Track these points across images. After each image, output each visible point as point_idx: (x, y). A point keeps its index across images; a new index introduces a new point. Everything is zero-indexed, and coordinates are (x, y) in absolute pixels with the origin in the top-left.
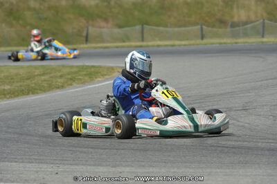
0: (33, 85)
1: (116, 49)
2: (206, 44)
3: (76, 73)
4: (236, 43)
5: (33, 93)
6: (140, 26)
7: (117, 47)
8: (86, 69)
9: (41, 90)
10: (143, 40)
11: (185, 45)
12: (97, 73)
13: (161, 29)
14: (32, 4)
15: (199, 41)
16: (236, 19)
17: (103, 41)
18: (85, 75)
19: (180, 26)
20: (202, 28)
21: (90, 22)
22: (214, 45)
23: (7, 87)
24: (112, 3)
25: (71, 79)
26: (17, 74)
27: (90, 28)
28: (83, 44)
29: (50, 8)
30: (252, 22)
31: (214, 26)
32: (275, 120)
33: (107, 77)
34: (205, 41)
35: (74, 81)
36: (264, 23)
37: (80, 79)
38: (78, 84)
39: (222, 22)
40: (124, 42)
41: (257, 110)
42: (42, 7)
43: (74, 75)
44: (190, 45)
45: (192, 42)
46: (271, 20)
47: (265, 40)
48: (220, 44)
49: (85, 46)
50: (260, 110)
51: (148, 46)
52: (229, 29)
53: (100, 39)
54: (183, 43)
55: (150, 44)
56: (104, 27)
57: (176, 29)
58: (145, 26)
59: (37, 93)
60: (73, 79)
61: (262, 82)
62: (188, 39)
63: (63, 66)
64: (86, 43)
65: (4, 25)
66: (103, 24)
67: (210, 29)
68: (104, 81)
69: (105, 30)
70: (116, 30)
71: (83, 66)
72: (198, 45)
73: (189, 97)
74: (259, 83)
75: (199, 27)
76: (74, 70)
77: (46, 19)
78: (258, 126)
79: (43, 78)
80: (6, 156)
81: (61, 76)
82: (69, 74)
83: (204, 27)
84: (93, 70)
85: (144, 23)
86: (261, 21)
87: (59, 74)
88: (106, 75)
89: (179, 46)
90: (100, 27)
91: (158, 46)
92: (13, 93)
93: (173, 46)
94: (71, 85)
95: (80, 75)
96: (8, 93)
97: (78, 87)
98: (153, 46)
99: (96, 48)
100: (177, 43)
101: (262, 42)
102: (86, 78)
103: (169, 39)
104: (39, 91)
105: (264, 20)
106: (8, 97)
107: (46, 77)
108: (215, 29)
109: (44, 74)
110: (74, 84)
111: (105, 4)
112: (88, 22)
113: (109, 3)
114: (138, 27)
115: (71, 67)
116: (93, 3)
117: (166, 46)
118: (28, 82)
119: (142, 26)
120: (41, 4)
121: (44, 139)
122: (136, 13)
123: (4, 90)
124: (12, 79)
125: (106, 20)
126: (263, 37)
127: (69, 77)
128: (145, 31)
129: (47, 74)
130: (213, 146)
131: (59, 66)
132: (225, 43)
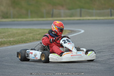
0: (25, 38)
5: (25, 43)
7: (68, 20)
9: (28, 41)
10: (81, 16)
11: (102, 19)
13: (90, 11)
15: (110, 18)
17: (60, 16)
20: (111, 11)
23: (11, 39)
26: (17, 33)
27: (54, 10)
34: (112, 17)
45: (106, 18)
51: (83, 20)
55: (85, 18)
57: (98, 11)
59: (27, 43)
62: (104, 16)
63: (40, 29)
64: (52, 18)
69: (62, 11)
70: (67, 11)
73: (103, 46)
75: (109, 10)
77: (32, 5)
79: (30, 35)
80: (10, 74)
81: (39, 34)
82: (43, 33)
87: (38, 33)
89: (100, 20)
92: (15, 42)
93: (96, 20)
96: (12, 43)
98: (86, 20)
100: (98, 18)
104: (28, 42)
106: (12, 44)
107: (31, 35)
109: (30, 33)
114: (79, 10)
115: (44, 29)
117: (92, 20)
118: (22, 37)
119: (81, 9)
121: (30, 66)
123: (10, 40)
124: (14, 35)
129: (32, 33)
131: (38, 29)
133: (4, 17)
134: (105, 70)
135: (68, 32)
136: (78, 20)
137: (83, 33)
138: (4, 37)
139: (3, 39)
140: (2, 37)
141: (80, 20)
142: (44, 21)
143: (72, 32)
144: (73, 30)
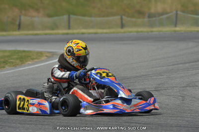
1: (45, 36)
2: (124, 32)
3: (8, 56)
4: (152, 32)
7: (46, 34)
10: (69, 28)
11: (106, 33)
12: (28, 57)
13: (86, 18)
15: (119, 30)
16: (153, 11)
17: (34, 28)
18: (17, 59)
19: (104, 16)
20: (122, 19)
21: (23, 12)
22: (132, 34)
25: (4, 62)
27: (23, 18)
28: (16, 31)
30: (167, 13)
31: (133, 17)
32: (183, 100)
33: (36, 60)
34: (125, 30)
35: (7, 64)
36: (177, 14)
37: (12, 62)
38: (10, 66)
39: (141, 13)
40: (53, 29)
41: (168, 91)
43: (6, 59)
44: (111, 33)
45: (112, 30)
46: (183, 12)
47: (177, 29)
48: (137, 32)
50: (170, 91)
51: (73, 34)
52: (146, 20)
53: (32, 27)
54: (105, 31)
55: (75, 31)
56: (35, 17)
57: (99, 19)
58: (71, 16)
60: (5, 62)
61: (174, 67)
62: (109, 28)
64: (19, 31)
66: (34, 14)
67: (129, 19)
68: (33, 64)
69: (36, 19)
70: (46, 19)
72: (117, 33)
74: (171, 67)
75: (119, 17)
76: (7, 54)
78: (168, 105)
82: (2, 58)
83: (124, 17)
84: (24, 54)
85: (70, 13)
86: (175, 12)
88: (35, 59)
89: (102, 33)
90: (32, 17)
91: (83, 34)
93: (96, 33)
94: (4, 67)
95: (12, 59)
97: (10, 70)
98: (78, 34)
100: (100, 31)
101: (175, 31)
102: (18, 61)
103: (93, 27)
105: (177, 11)
108: (133, 20)
110: (7, 67)
112: (21, 12)
114: (66, 17)
115: (5, 51)
117: (89, 33)
119: (69, 16)
122: (64, 4)
125: (37, 10)
126: (176, 26)
127: (3, 60)
128: (71, 20)
130: (128, 122)
132: (142, 32)
134: (109, 122)
135: (47, 56)
136: (63, 34)
141: (67, 34)
142: (4, 36)
143: (54, 55)
144: (56, 52)
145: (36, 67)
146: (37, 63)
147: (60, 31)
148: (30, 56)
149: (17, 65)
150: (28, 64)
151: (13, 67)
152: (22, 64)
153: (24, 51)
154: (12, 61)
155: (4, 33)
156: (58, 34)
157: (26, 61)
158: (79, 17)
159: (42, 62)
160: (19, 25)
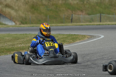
1: (87, 26)
3: (65, 38)
6: (100, 14)
7: (87, 25)
8: (71, 36)
10: (100, 22)
12: (77, 38)
14: (44, 2)
17: (80, 22)
18: (71, 39)
21: (74, 12)
24: (85, 2)
27: (73, 15)
28: (70, 23)
29: (53, 5)
33: (82, 40)
35: (65, 42)
40: (91, 22)
42: (49, 4)
49: (71, 24)
51: (103, 25)
53: (79, 20)
55: (104, 23)
56: (80, 15)
58: (102, 14)
63: (59, 34)
64: (71, 23)
65: (29, 13)
66: (80, 13)
69: (81, 16)
70: (87, 16)
71: (69, 35)
76: (65, 36)
77: (51, 10)
82: (62, 39)
84: (74, 36)
88: (81, 39)
90: (79, 15)
91: (108, 24)
98: (106, 25)
99: (76, 25)
102: (71, 41)
111: (82, 3)
112: (72, 12)
113: (84, 2)
114: (98, 15)
115: (63, 35)
116: (75, 2)
117: (112, 24)
119: (101, 14)
120: (49, 3)
122: (97, 7)
125: (82, 11)
127: (62, 40)
128: (102, 17)
131: (57, 34)
133: (22, 23)
135: (88, 38)
136: (97, 25)
137: (103, 38)
138: (23, 42)
139: (22, 44)
140: (21, 42)
141: (99, 25)
142: (63, 26)
143: (92, 37)
144: (93, 35)
145: (82, 44)
146: (82, 42)
147: (95, 23)
148: (78, 38)
149: (71, 42)
150: (77, 42)
151: (68, 44)
152: (74, 42)
153: (74, 35)
154: (67, 40)
155: (63, 24)
156: (94, 25)
157: (76, 41)
158: (107, 15)
159: (85, 41)
160: (72, 20)
